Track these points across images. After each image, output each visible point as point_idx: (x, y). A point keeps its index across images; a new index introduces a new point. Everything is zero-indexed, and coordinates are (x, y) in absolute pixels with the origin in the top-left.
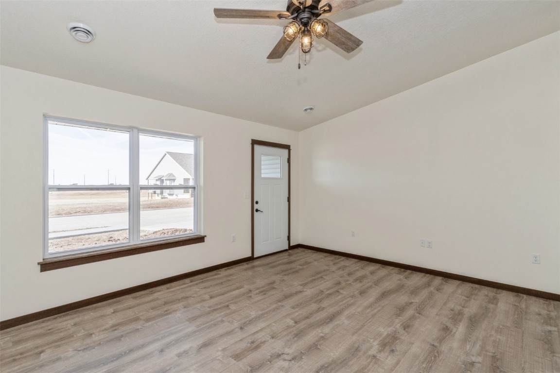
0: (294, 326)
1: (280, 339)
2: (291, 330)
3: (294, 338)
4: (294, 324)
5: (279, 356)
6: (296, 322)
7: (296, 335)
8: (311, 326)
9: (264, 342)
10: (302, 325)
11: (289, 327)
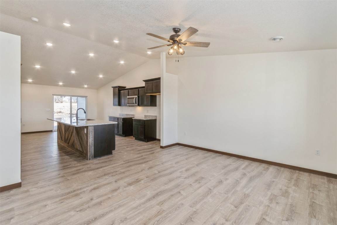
0: (180, 190)
1: (187, 184)
2: (182, 188)
3: (180, 184)
4: (181, 191)
5: (186, 178)
6: (180, 192)
7: (179, 185)
8: (170, 190)
9: (194, 183)
10: (176, 191)
11: (183, 190)
